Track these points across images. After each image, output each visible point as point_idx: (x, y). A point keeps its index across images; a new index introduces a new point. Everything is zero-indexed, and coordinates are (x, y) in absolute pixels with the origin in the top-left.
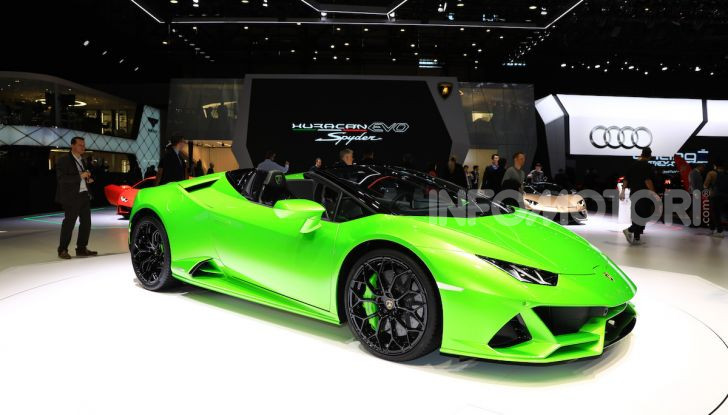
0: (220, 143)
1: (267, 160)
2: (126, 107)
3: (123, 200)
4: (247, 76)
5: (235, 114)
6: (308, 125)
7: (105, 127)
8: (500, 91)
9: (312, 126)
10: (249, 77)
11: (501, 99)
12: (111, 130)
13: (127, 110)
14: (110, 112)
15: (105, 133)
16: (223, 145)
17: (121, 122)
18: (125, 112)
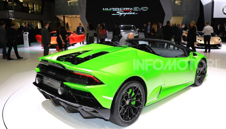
0: (75, 16)
2: (38, 2)
7: (30, 10)
12: (33, 11)
13: (38, 3)
14: (32, 4)
15: (31, 12)
16: (76, 16)
17: (36, 8)
18: (37, 4)
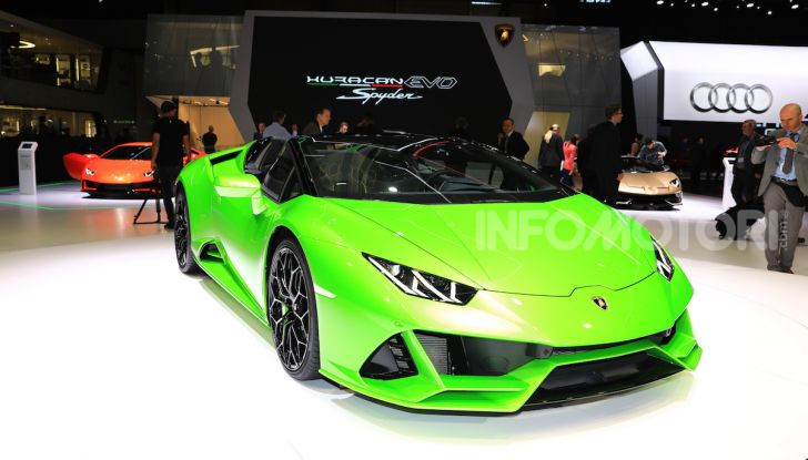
0: (213, 100)
1: (274, 124)
2: (89, 50)
3: (88, 172)
4: (248, 12)
5: (233, 62)
6: (327, 78)
7: (61, 77)
8: (575, 37)
9: (332, 80)
10: (251, 15)
11: (575, 47)
12: (69, 80)
13: (90, 55)
14: (67, 57)
15: (62, 84)
16: (218, 103)
17: (83, 70)
18: (87, 57)
